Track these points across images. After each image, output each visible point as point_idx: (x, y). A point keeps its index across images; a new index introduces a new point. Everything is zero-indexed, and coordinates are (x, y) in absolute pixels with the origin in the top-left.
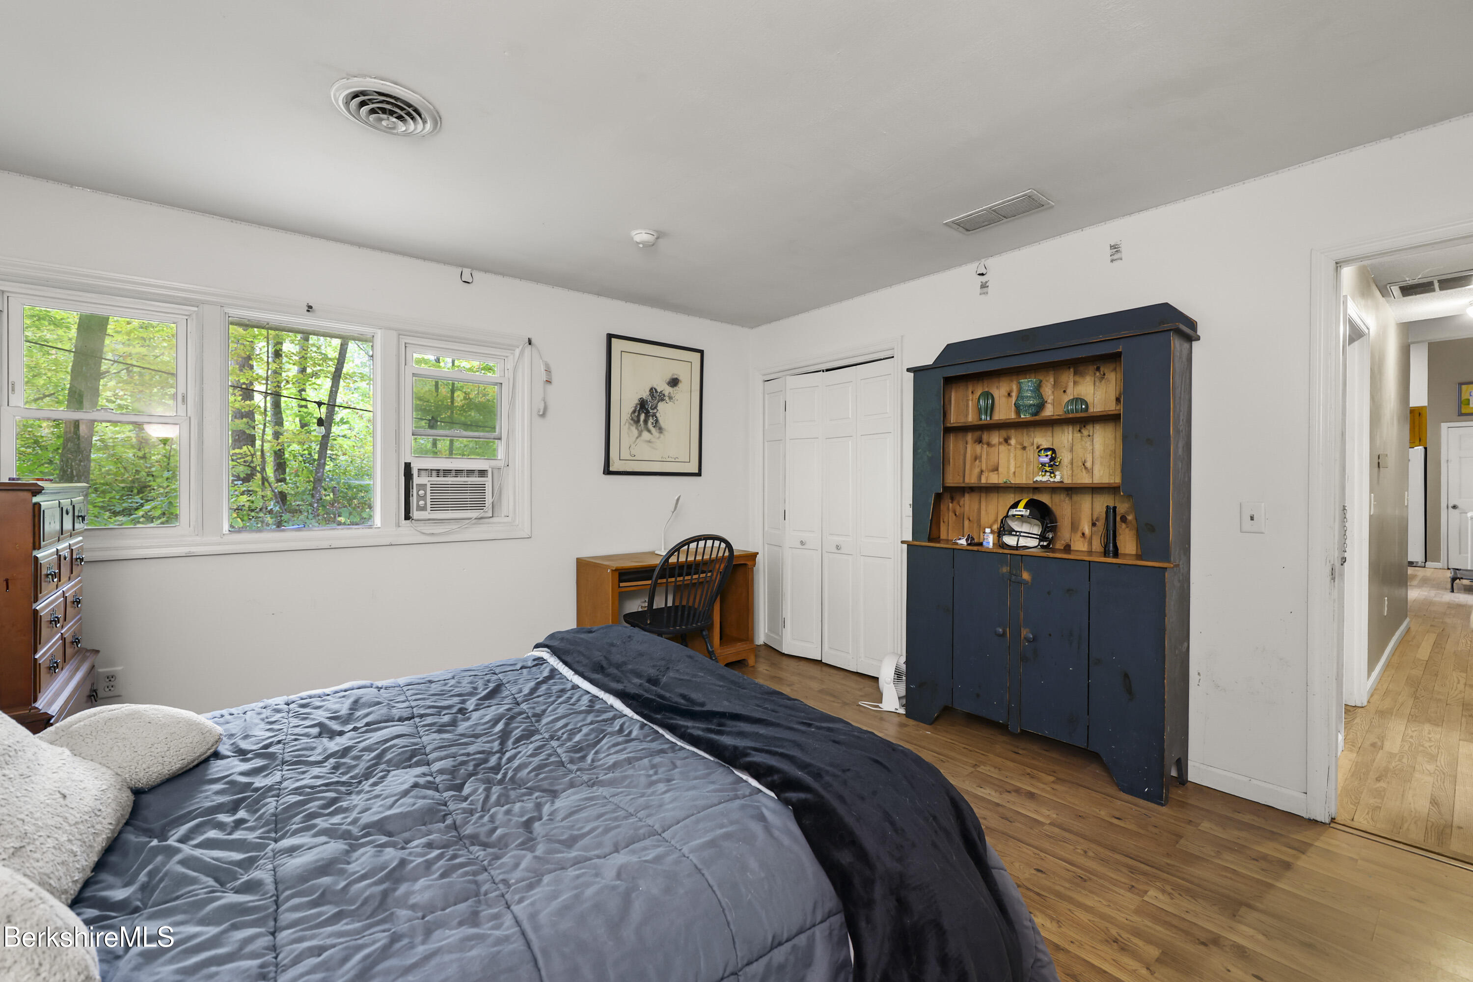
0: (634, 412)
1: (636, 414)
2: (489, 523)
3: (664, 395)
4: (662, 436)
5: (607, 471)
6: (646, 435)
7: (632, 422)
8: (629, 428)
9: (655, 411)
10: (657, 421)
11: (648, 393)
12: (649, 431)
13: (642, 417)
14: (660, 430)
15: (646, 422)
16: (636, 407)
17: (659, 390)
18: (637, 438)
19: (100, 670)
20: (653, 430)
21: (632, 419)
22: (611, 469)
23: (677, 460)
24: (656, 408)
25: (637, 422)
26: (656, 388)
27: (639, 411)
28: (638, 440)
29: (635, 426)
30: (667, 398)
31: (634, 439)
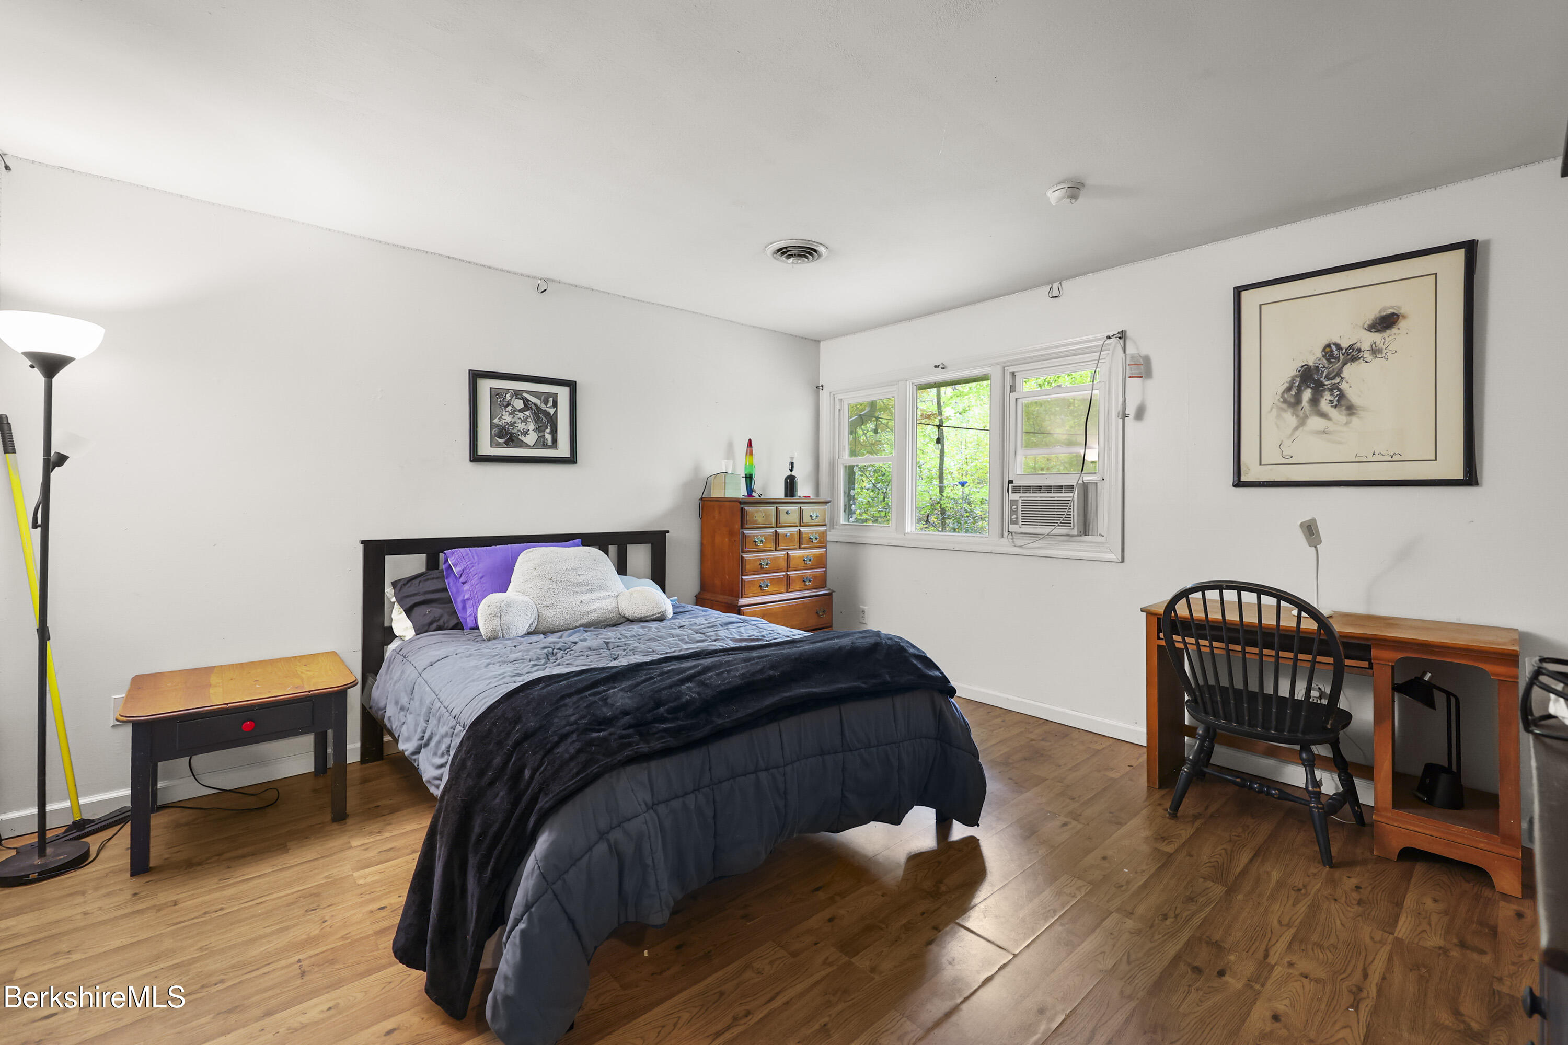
0: (1289, 389)
1: (1293, 393)
2: (1080, 542)
3: (1359, 350)
4: (1355, 419)
5: (1239, 483)
6: (1315, 422)
7: (1284, 406)
8: (1279, 416)
9: (1337, 380)
10: (1342, 396)
11: (1319, 354)
12: (1324, 415)
13: (1307, 394)
14: (1351, 410)
15: (1315, 401)
16: (1293, 380)
17: (1345, 345)
18: (1296, 428)
19: (861, 607)
20: (1333, 413)
21: (1285, 401)
22: (1243, 479)
23: (1395, 458)
24: (1338, 374)
25: (1298, 401)
26: (1339, 342)
27: (1299, 387)
28: (1297, 433)
29: (1290, 411)
30: (1367, 355)
31: (1289, 431)
